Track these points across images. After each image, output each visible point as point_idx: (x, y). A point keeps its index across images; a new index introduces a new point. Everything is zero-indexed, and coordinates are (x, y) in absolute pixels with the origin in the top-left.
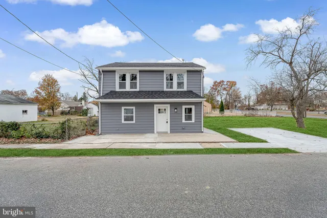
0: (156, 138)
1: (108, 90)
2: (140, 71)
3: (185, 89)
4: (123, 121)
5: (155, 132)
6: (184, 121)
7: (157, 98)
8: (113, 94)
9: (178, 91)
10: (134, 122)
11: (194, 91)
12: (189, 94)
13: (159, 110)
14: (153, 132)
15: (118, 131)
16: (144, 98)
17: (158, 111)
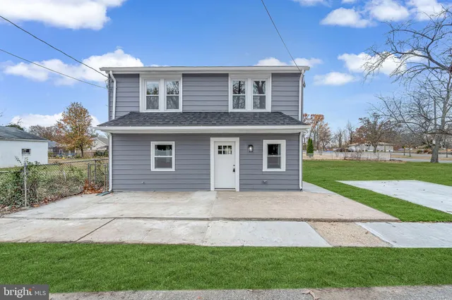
0: (212, 203)
1: (125, 111)
2: (184, 75)
3: (268, 109)
4: (153, 169)
5: (212, 189)
6: (265, 169)
7: (214, 125)
8: (134, 118)
9: (255, 113)
10: (173, 169)
11: (285, 113)
12: (277, 117)
13: (220, 147)
14: (209, 189)
15: (143, 187)
16: (191, 124)
17: (217, 150)
